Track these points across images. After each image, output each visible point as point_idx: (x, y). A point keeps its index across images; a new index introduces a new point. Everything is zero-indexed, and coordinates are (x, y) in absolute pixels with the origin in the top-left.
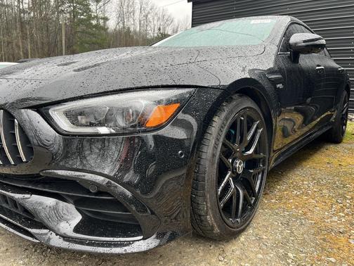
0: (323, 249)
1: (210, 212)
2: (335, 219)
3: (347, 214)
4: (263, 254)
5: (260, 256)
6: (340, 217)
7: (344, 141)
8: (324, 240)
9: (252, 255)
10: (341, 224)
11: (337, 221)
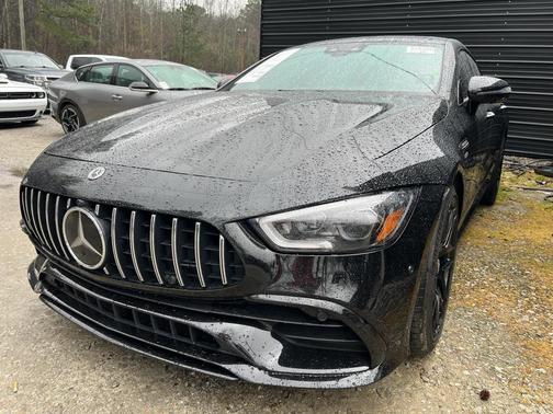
0: (529, 359)
1: (425, 329)
2: (526, 318)
3: (537, 312)
4: (468, 370)
5: (466, 372)
6: (531, 315)
7: (497, 201)
8: (525, 346)
9: (457, 372)
10: (534, 325)
11: (528, 321)
